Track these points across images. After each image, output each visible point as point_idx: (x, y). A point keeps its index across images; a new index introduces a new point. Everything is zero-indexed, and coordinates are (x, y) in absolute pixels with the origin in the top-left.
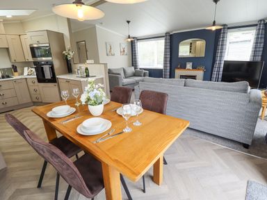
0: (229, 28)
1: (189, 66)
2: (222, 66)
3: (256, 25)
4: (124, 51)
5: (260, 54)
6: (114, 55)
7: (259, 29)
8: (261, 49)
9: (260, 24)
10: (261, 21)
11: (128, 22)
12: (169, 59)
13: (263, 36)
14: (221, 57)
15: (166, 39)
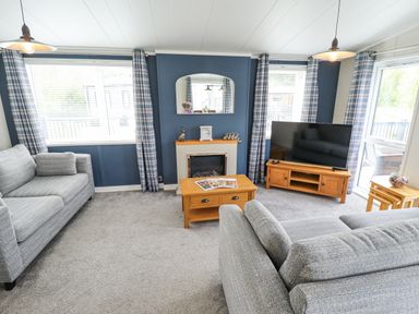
1: (206, 132)
12: (150, 119)
15: (137, 66)
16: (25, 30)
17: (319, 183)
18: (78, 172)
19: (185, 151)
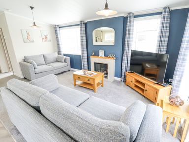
0: (135, 17)
1: (102, 53)
2: (130, 55)
3: (161, 13)
4: (46, 38)
5: (166, 44)
6: (33, 42)
7: (164, 18)
8: (167, 39)
9: (165, 12)
10: (166, 8)
11: (32, 8)
12: (85, 47)
13: (168, 25)
14: (129, 46)
15: (81, 27)
16: (34, 23)
17: (145, 89)
18: (65, 62)
19: (93, 60)
